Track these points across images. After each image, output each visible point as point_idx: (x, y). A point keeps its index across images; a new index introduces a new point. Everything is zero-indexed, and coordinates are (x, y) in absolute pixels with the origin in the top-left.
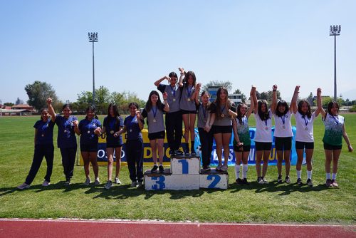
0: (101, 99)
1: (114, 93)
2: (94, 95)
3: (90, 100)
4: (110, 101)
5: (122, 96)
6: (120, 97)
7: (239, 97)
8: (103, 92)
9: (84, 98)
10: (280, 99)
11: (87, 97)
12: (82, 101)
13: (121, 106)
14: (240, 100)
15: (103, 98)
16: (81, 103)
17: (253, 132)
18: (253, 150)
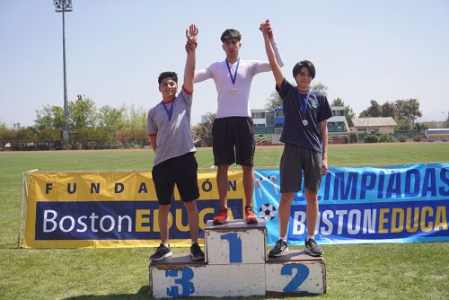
0: (80, 120)
1: (105, 109)
2: (66, 113)
3: (59, 123)
4: (97, 124)
5: (119, 113)
6: (115, 116)
7: (342, 113)
8: (83, 106)
9: (48, 118)
10: (419, 115)
11: (53, 117)
12: (44, 123)
13: (118, 133)
14: (342, 119)
15: (84, 118)
16: (42, 128)
17: (373, 175)
18: (375, 211)
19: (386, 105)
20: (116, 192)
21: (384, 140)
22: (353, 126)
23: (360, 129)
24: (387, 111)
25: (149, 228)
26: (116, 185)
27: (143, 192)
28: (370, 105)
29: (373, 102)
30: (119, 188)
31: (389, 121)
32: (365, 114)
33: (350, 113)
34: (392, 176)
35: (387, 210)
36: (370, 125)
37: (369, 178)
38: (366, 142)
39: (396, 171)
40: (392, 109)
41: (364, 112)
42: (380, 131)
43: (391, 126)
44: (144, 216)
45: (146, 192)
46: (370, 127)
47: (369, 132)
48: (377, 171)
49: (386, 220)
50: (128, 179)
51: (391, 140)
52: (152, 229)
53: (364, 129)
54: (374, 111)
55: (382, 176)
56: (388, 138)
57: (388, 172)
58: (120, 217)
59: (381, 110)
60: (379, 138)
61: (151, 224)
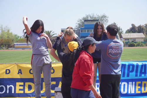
17: (133, 66)
18: (134, 83)
19: (140, 27)
20: (6, 73)
21: (138, 45)
22: (122, 38)
23: (126, 39)
24: (140, 30)
25: (23, 91)
26: (6, 70)
27: (20, 74)
28: (131, 27)
29: (133, 25)
30: (8, 72)
31: (141, 35)
32: (129, 31)
33: (120, 31)
34: (142, 66)
35: (140, 82)
36: (131, 37)
37: (131, 67)
38: (129, 47)
39: (144, 63)
40: (143, 29)
41: (128, 30)
42: (137, 40)
43: (142, 38)
44: (20, 86)
45: (21, 74)
46: (131, 39)
47: (130, 41)
48: (135, 63)
49: (139, 87)
50: (13, 67)
51: (142, 46)
52: (24, 92)
53: (128, 39)
54: (133, 30)
55: (137, 66)
56: (141, 44)
57: (140, 64)
58: (8, 86)
59: (137, 29)
60: (136, 44)
61: (24, 90)
